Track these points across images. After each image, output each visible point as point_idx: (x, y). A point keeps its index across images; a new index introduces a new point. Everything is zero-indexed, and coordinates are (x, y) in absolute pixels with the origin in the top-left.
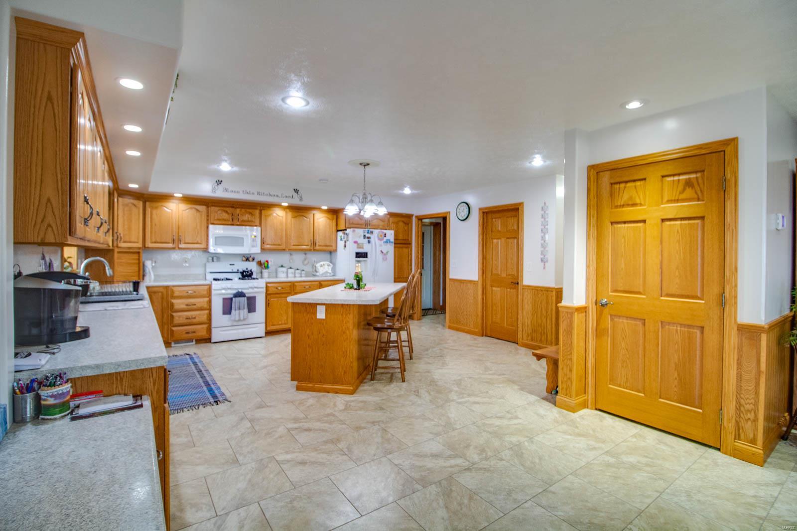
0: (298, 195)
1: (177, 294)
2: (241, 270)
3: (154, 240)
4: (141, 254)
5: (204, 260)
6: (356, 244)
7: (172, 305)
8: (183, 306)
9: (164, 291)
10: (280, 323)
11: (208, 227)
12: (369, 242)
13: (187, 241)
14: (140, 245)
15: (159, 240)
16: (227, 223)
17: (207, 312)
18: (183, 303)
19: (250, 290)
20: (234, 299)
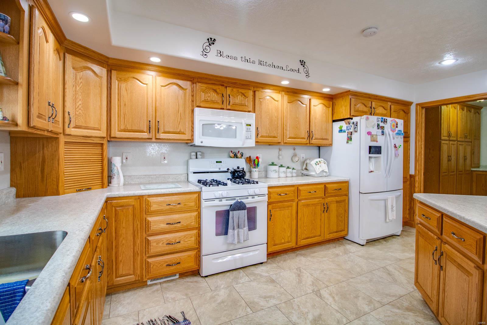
0: (305, 69)
1: (154, 207)
2: (231, 169)
3: (122, 127)
4: (105, 147)
5: (186, 157)
6: (370, 136)
7: (148, 223)
8: (163, 226)
9: (136, 204)
10: (283, 241)
11: (193, 111)
12: (383, 133)
13: (167, 130)
14: (103, 133)
15: (129, 128)
16: (216, 106)
17: (195, 232)
18: (161, 222)
19: (250, 199)
20: (231, 213)
